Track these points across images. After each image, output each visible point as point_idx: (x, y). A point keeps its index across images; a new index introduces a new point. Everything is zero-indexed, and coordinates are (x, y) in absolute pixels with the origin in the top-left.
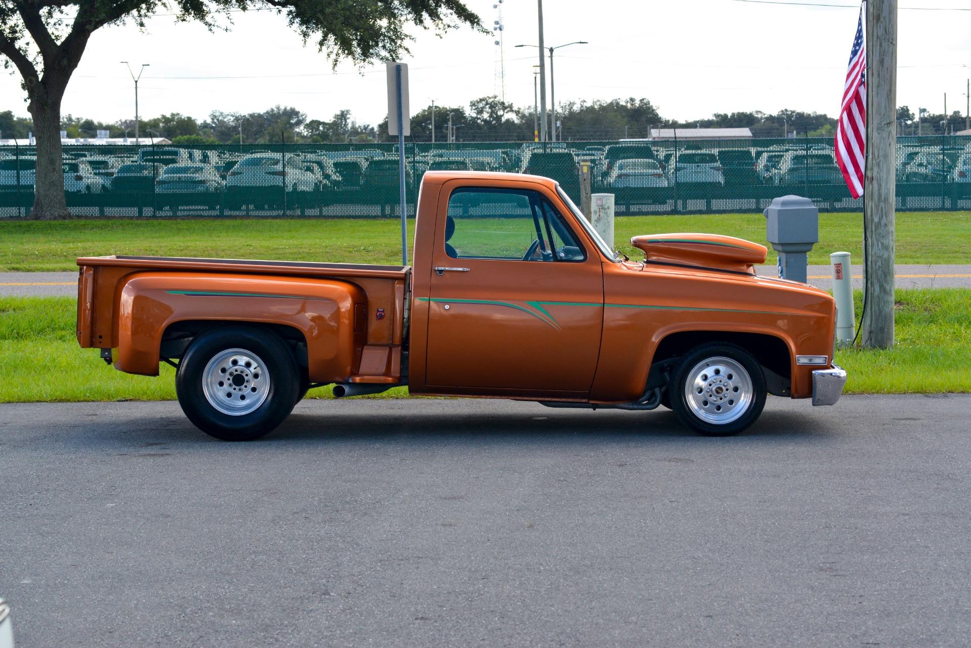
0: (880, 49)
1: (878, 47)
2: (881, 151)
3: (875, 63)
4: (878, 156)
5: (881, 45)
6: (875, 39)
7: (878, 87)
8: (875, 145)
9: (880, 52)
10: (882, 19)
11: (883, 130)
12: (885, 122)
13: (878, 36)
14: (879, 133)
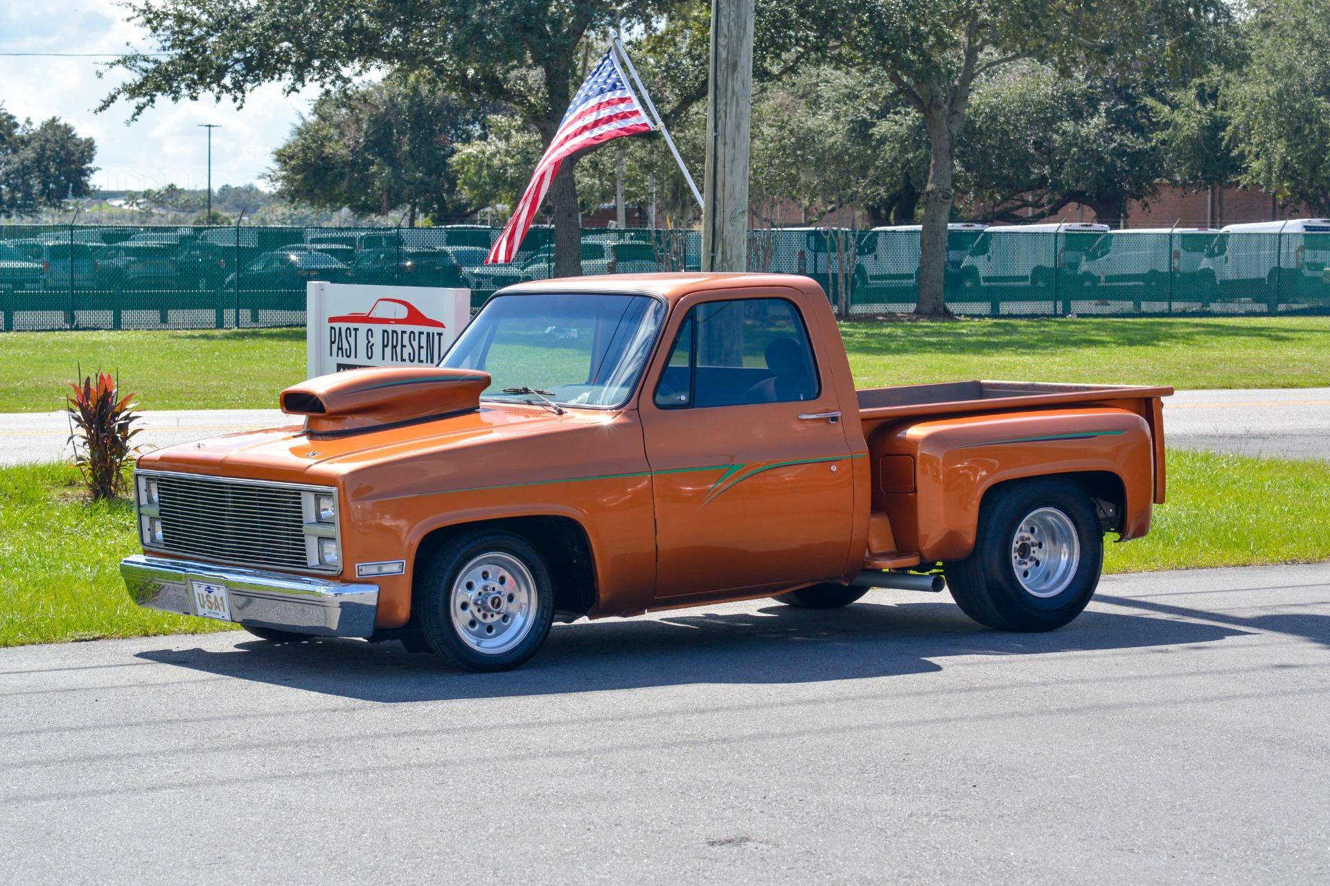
5: (737, 105)
7: (733, 161)
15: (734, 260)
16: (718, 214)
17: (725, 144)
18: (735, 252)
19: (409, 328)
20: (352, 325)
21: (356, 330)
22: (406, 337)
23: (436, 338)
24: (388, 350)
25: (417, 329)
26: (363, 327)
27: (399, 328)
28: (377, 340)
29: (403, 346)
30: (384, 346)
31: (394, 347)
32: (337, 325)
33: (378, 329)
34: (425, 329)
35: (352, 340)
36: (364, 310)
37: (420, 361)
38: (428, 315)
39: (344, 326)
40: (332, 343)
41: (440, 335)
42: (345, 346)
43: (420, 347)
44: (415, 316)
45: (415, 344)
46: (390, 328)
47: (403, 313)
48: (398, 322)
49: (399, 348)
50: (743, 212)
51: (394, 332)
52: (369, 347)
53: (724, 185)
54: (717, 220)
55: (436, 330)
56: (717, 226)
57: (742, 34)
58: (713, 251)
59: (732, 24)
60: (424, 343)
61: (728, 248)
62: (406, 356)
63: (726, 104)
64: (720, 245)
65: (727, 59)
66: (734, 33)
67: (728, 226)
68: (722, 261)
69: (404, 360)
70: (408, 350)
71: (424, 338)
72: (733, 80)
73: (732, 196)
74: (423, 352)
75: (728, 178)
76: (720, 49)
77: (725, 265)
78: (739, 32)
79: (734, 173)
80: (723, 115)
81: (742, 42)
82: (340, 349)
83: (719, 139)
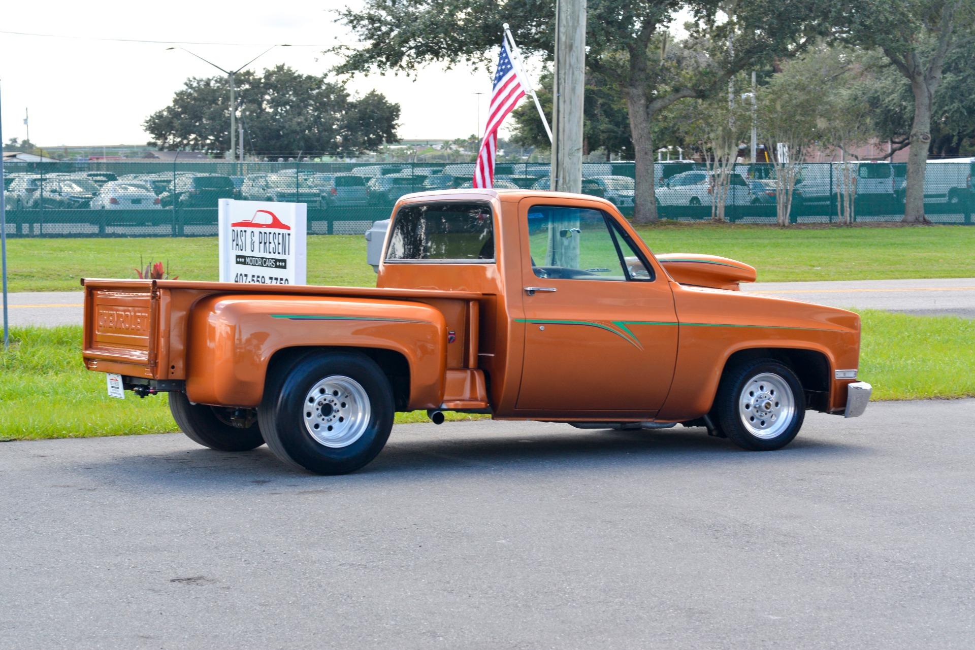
0: (572, 77)
1: (571, 75)
2: (571, 176)
3: (567, 91)
4: (569, 180)
6: (567, 67)
7: (570, 113)
8: (567, 170)
9: (572, 81)
10: (574, 48)
11: (574, 156)
12: (576, 148)
13: (570, 65)
14: (570, 159)
15: (572, 183)
16: (560, 151)
17: (564, 102)
18: (572, 179)
19: (273, 230)
20: (243, 229)
21: (245, 231)
22: (271, 235)
23: (287, 236)
24: (262, 245)
25: (277, 231)
26: (249, 230)
27: (268, 230)
28: (256, 239)
29: (270, 243)
30: (260, 243)
31: (265, 243)
32: (236, 228)
33: (257, 230)
34: (282, 231)
35: (243, 238)
36: (249, 218)
37: (279, 253)
38: (283, 221)
39: (239, 229)
40: (234, 241)
41: (289, 235)
42: (240, 243)
43: (279, 244)
44: (276, 223)
45: (276, 241)
46: (263, 230)
47: (269, 220)
48: (268, 226)
49: (268, 244)
50: (578, 149)
51: (265, 233)
52: (253, 243)
53: (564, 131)
54: (560, 155)
55: (286, 231)
56: (559, 159)
57: (576, 24)
58: (557, 177)
59: (569, 17)
60: (281, 241)
61: (567, 175)
62: (271, 250)
63: (565, 73)
64: (562, 173)
65: (566, 42)
66: (571, 24)
67: (567, 160)
68: (563, 184)
69: (270, 253)
70: (272, 245)
71: (281, 236)
72: (569, 56)
73: (570, 138)
74: (280, 246)
75: (567, 125)
76: (561, 35)
77: (565, 186)
78: (573, 23)
79: (571, 122)
80: (563, 81)
81: (576, 29)
82: (237, 245)
83: (561, 98)
